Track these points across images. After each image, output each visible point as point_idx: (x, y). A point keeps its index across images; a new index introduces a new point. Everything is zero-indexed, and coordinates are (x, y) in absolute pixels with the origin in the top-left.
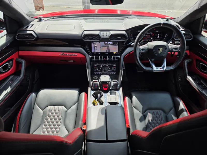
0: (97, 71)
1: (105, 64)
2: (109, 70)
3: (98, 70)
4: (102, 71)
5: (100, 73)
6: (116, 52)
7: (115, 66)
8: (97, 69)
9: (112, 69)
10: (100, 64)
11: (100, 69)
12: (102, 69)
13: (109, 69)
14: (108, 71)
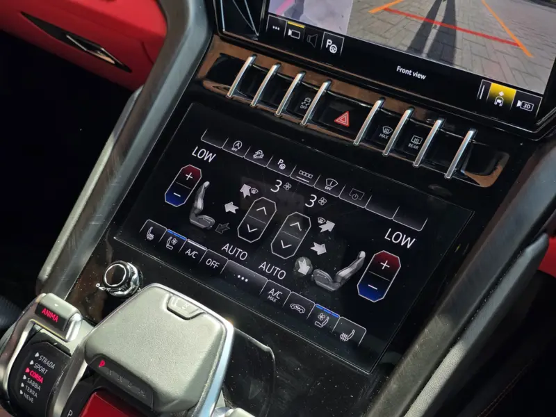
0: (179, 219)
1: (304, 178)
2: (304, 267)
3: (199, 204)
4: (231, 238)
5: (196, 246)
6: (522, 94)
7: (408, 242)
8: (193, 199)
9: (345, 273)
10: (259, 154)
11: (230, 208)
12: (241, 212)
13: (319, 249)
14: (291, 266)
